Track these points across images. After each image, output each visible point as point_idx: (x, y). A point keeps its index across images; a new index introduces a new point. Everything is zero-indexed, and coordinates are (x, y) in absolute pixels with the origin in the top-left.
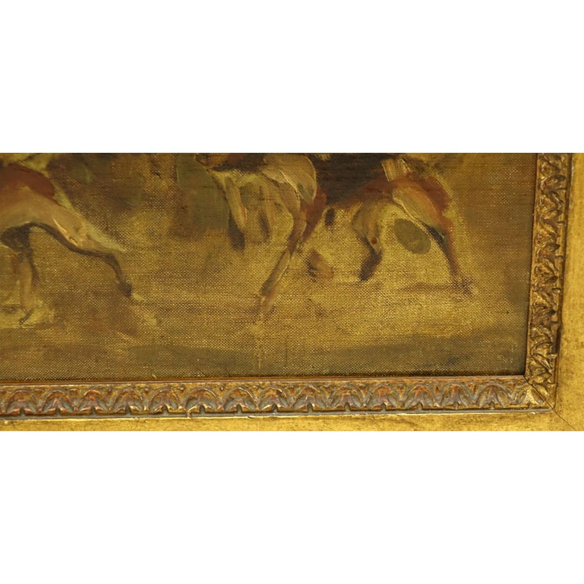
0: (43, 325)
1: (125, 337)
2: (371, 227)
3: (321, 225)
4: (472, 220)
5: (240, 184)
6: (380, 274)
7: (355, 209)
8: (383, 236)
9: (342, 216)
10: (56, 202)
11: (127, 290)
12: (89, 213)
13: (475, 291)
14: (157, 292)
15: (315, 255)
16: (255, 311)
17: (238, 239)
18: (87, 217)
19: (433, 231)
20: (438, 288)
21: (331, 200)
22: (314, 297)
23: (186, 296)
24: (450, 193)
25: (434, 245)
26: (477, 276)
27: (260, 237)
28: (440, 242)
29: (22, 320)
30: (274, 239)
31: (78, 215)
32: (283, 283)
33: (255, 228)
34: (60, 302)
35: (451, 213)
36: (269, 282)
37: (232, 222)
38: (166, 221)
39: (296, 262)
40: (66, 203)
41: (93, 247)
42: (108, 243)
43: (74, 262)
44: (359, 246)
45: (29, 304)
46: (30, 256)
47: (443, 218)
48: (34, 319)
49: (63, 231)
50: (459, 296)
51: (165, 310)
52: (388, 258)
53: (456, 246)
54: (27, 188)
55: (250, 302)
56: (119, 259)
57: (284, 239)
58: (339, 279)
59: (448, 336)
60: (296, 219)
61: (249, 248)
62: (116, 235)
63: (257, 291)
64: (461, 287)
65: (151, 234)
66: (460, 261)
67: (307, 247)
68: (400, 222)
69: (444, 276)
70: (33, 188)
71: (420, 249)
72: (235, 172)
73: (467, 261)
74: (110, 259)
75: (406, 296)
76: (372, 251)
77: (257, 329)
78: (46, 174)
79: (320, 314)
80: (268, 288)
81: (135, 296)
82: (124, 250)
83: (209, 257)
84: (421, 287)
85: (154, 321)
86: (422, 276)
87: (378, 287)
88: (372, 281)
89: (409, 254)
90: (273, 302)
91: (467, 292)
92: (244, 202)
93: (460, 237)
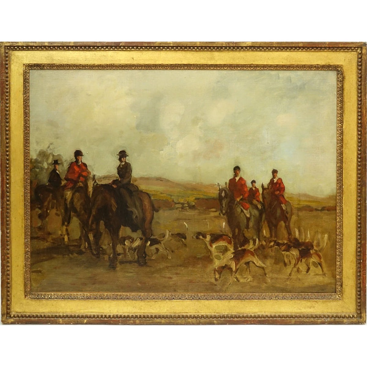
0: (250, 281)
1: (265, 284)
2: (308, 262)
3: (300, 262)
4: (326, 261)
5: (286, 254)
6: (310, 272)
7: (305, 259)
8: (311, 264)
9: (303, 260)
10: (254, 257)
11: (265, 274)
12: (260, 259)
13: (327, 275)
14: (271, 275)
15: (299, 268)
16: (288, 279)
17: (285, 265)
18: (260, 260)
19: (319, 263)
20: (320, 275)
21: (302, 257)
22: (298, 277)
23: (276, 276)
24: (322, 256)
25: (319, 266)
26: (327, 272)
27: (289, 264)
28: (320, 266)
29: (247, 280)
30: (291, 265)
31: (258, 260)
32: (293, 273)
33: (288, 263)
34: (253, 277)
35: (322, 260)
36: (290, 273)
37: (284, 261)
38: (273, 261)
39: (295, 269)
40: (256, 257)
41: (260, 266)
42: (263, 265)
43: (257, 269)
44: (306, 266)
45: (248, 277)
46: (249, 267)
47: (320, 261)
48: (249, 280)
49: (255, 262)
50: (324, 276)
51: (272, 279)
52: (311, 269)
53: (323, 266)
54: (250, 254)
55: (287, 277)
56: (265, 268)
57: (293, 265)
58: (302, 273)
59: (322, 284)
60: (295, 261)
61: (287, 267)
62: (264, 264)
63: (288, 275)
64: (324, 274)
65: (270, 264)
66: (324, 270)
67: (297, 266)
68: (313, 262)
69: (321, 272)
70: (251, 254)
71: (317, 267)
72: (285, 252)
73: (325, 270)
74: (263, 268)
75: (314, 276)
76: (308, 267)
77: (288, 283)
78: (253, 252)
79: (299, 280)
80: (290, 275)
81: (267, 276)
82: (265, 266)
83: (280, 268)
84: (317, 275)
85: (270, 281)
86: (317, 272)
87: (309, 274)
88: (308, 273)
89: (315, 268)
90: (291, 277)
91: (325, 276)
92: (287, 257)
93: (324, 265)
